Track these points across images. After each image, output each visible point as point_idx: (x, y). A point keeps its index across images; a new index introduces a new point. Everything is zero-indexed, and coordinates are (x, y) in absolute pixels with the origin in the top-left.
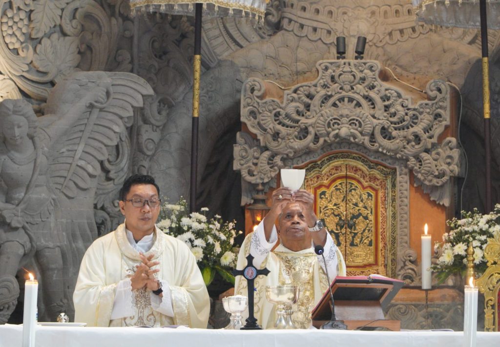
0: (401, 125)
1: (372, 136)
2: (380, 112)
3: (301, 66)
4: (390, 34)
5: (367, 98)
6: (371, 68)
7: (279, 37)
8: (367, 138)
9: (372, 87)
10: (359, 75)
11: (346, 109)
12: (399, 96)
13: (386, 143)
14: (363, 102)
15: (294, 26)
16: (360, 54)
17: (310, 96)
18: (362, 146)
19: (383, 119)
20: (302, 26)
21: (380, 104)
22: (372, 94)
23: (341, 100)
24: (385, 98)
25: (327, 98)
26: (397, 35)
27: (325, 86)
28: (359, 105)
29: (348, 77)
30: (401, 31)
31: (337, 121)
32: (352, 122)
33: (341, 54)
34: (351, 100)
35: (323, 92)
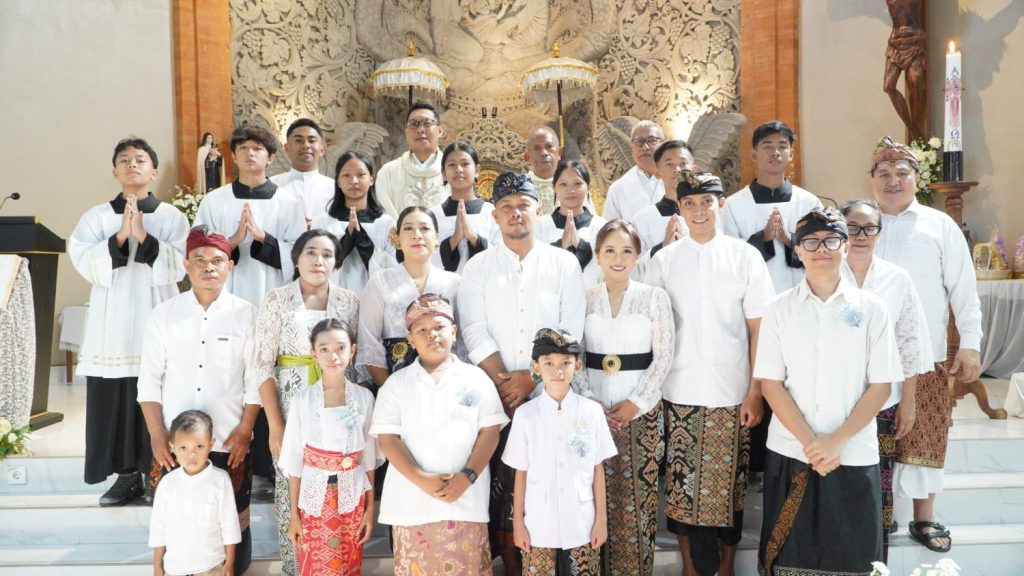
0: (517, 152)
1: (503, 158)
2: (506, 145)
3: (460, 127)
4: (505, 110)
5: (499, 138)
6: (501, 123)
7: (448, 111)
8: (500, 159)
9: (502, 133)
10: (495, 126)
11: (489, 144)
12: (516, 137)
13: (509, 161)
14: (498, 141)
15: (456, 107)
16: (494, 116)
17: (470, 138)
18: (498, 163)
19: (509, 149)
20: (460, 107)
21: (506, 141)
22: (502, 136)
23: (486, 139)
24: (509, 138)
25: (479, 138)
26: (508, 110)
27: (477, 132)
28: (495, 142)
29: (489, 127)
30: (510, 109)
31: (484, 151)
32: (492, 151)
33: (484, 116)
34: (491, 139)
35: (476, 135)
